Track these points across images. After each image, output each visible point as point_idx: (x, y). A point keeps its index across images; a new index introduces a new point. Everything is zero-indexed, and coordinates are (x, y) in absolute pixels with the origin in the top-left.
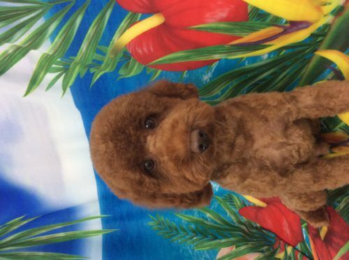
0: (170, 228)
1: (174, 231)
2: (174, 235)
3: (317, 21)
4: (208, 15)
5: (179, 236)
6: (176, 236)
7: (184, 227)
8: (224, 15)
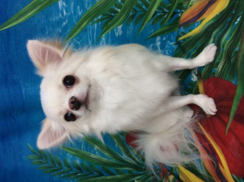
0: (53, 162)
1: (57, 166)
2: (57, 170)
5: (62, 170)
6: (59, 171)
7: (69, 161)
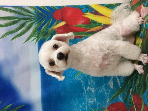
4: (78, 22)
8: (83, 22)
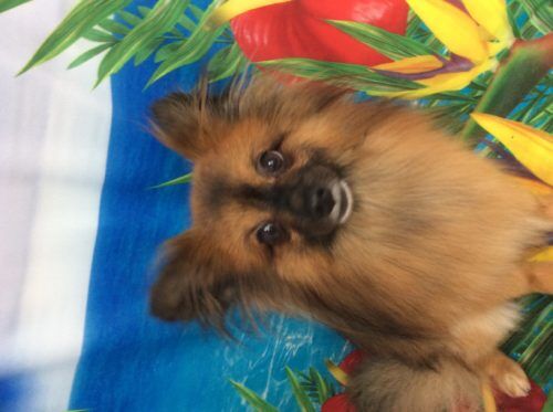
3: (480, 64)
4: (358, 7)
8: (378, 14)
